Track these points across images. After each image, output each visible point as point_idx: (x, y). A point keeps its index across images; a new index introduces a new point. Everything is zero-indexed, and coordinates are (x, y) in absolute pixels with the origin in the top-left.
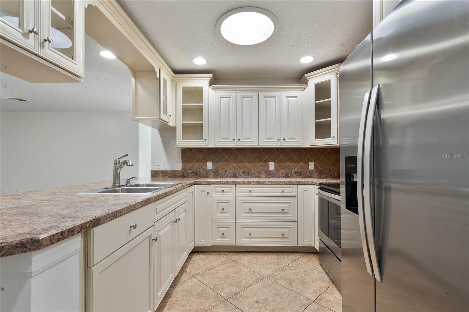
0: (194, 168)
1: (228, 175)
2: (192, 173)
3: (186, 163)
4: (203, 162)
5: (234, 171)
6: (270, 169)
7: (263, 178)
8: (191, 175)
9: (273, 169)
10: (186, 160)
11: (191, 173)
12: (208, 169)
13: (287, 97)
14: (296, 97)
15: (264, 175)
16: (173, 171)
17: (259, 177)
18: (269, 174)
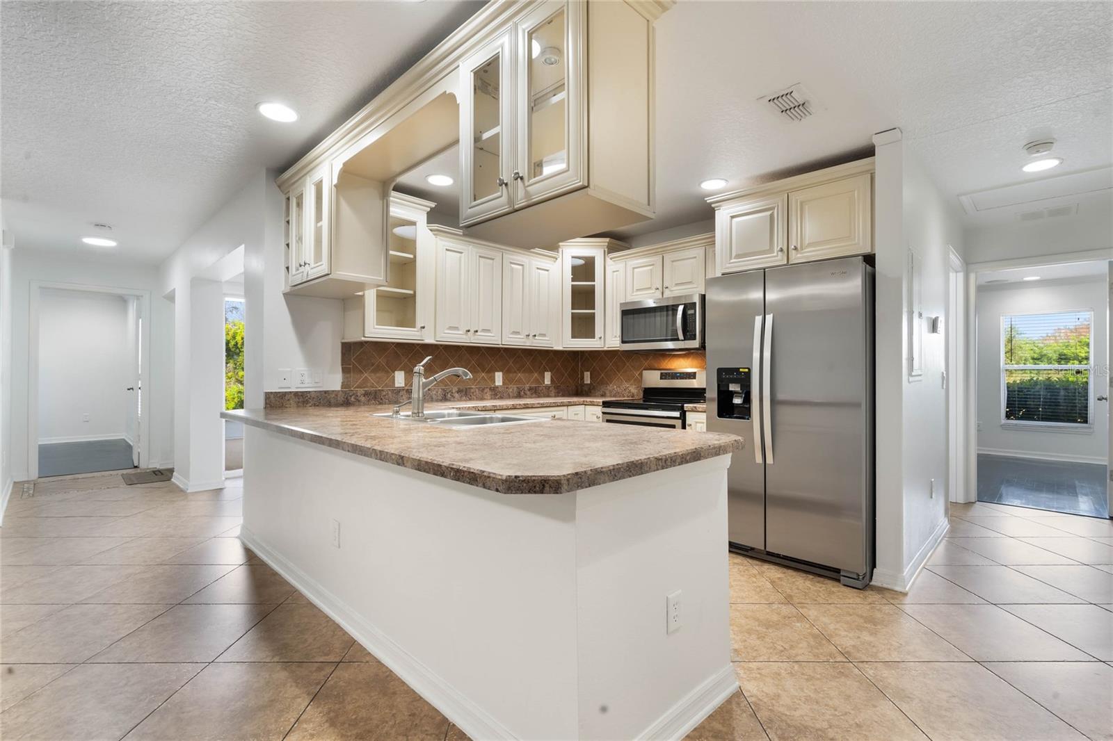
0: (369, 385)
1: (434, 397)
2: (366, 394)
3: (352, 374)
4: (387, 372)
5: (443, 390)
6: (497, 384)
7: (487, 399)
8: (363, 399)
9: (501, 384)
10: (351, 366)
11: (364, 396)
12: (397, 385)
13: (538, 268)
14: (548, 271)
15: (489, 394)
16: (323, 393)
17: (482, 399)
18: (496, 393)
